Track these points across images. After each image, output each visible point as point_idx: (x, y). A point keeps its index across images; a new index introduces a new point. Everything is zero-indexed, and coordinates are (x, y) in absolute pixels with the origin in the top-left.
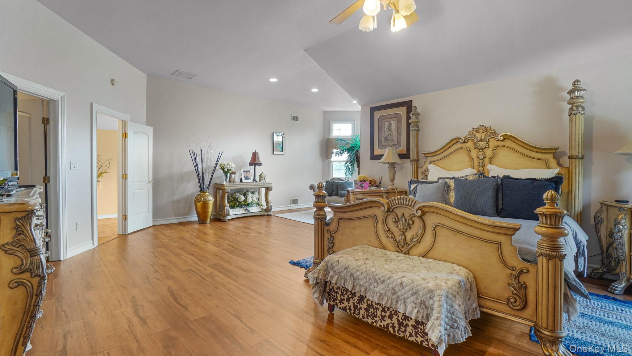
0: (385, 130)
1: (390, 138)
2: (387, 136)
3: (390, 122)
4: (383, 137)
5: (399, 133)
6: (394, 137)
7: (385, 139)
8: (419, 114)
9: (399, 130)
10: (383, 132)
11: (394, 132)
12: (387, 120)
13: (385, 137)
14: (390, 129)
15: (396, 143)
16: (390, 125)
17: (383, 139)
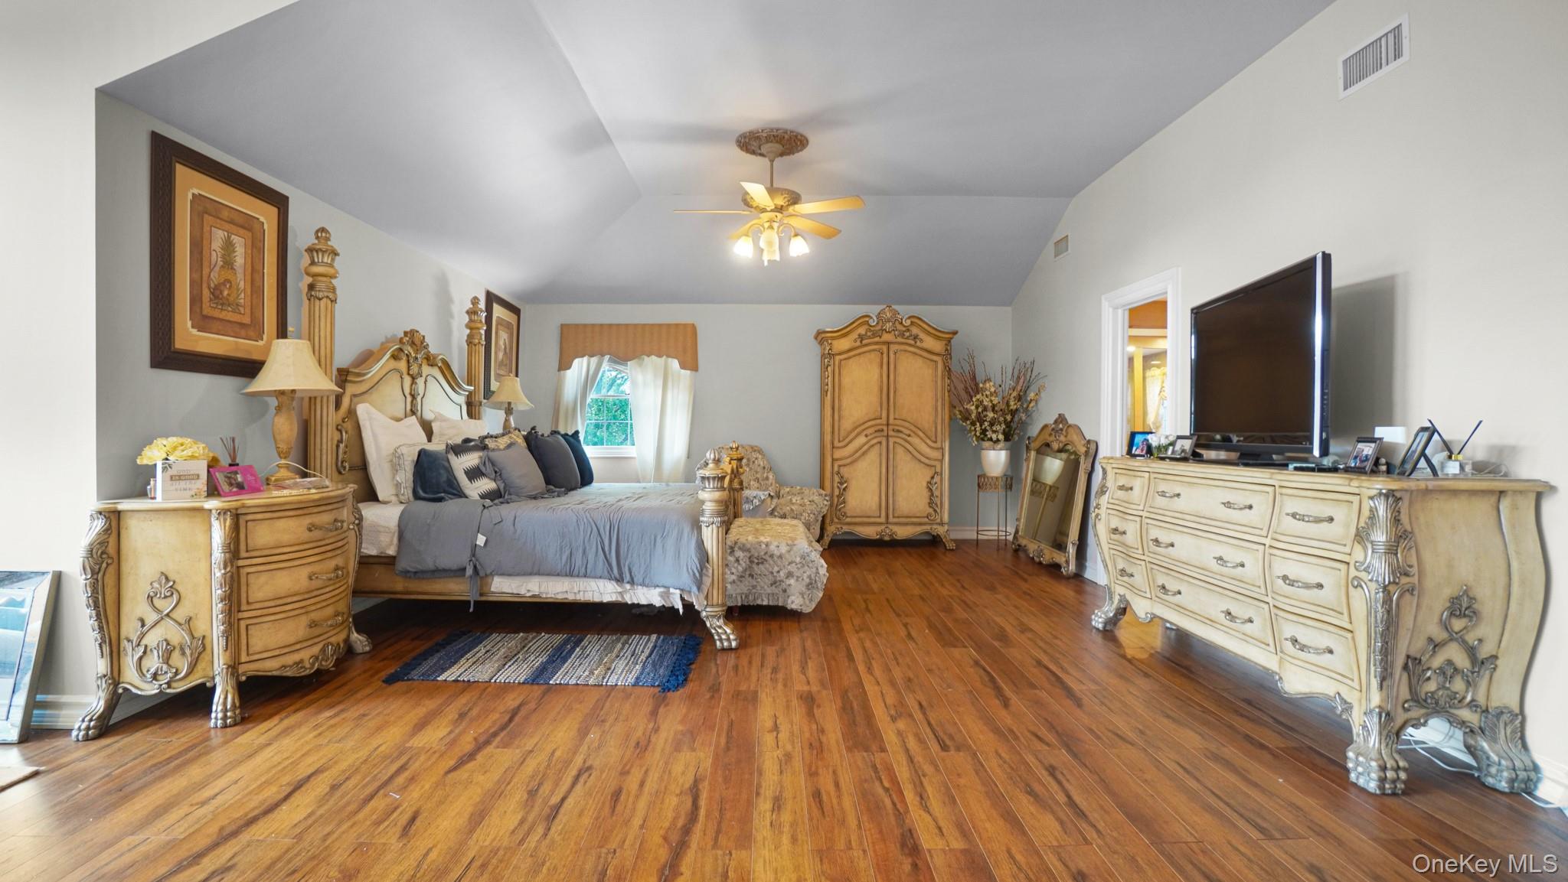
0: (213, 262)
1: (228, 295)
2: (219, 284)
3: (229, 237)
4: (205, 286)
5: (257, 290)
6: (242, 295)
7: (213, 294)
8: (336, 254)
9: (257, 277)
10: (205, 264)
11: (241, 281)
12: (218, 221)
13: (212, 285)
14: (228, 264)
15: (247, 320)
16: (228, 246)
17: (206, 293)
